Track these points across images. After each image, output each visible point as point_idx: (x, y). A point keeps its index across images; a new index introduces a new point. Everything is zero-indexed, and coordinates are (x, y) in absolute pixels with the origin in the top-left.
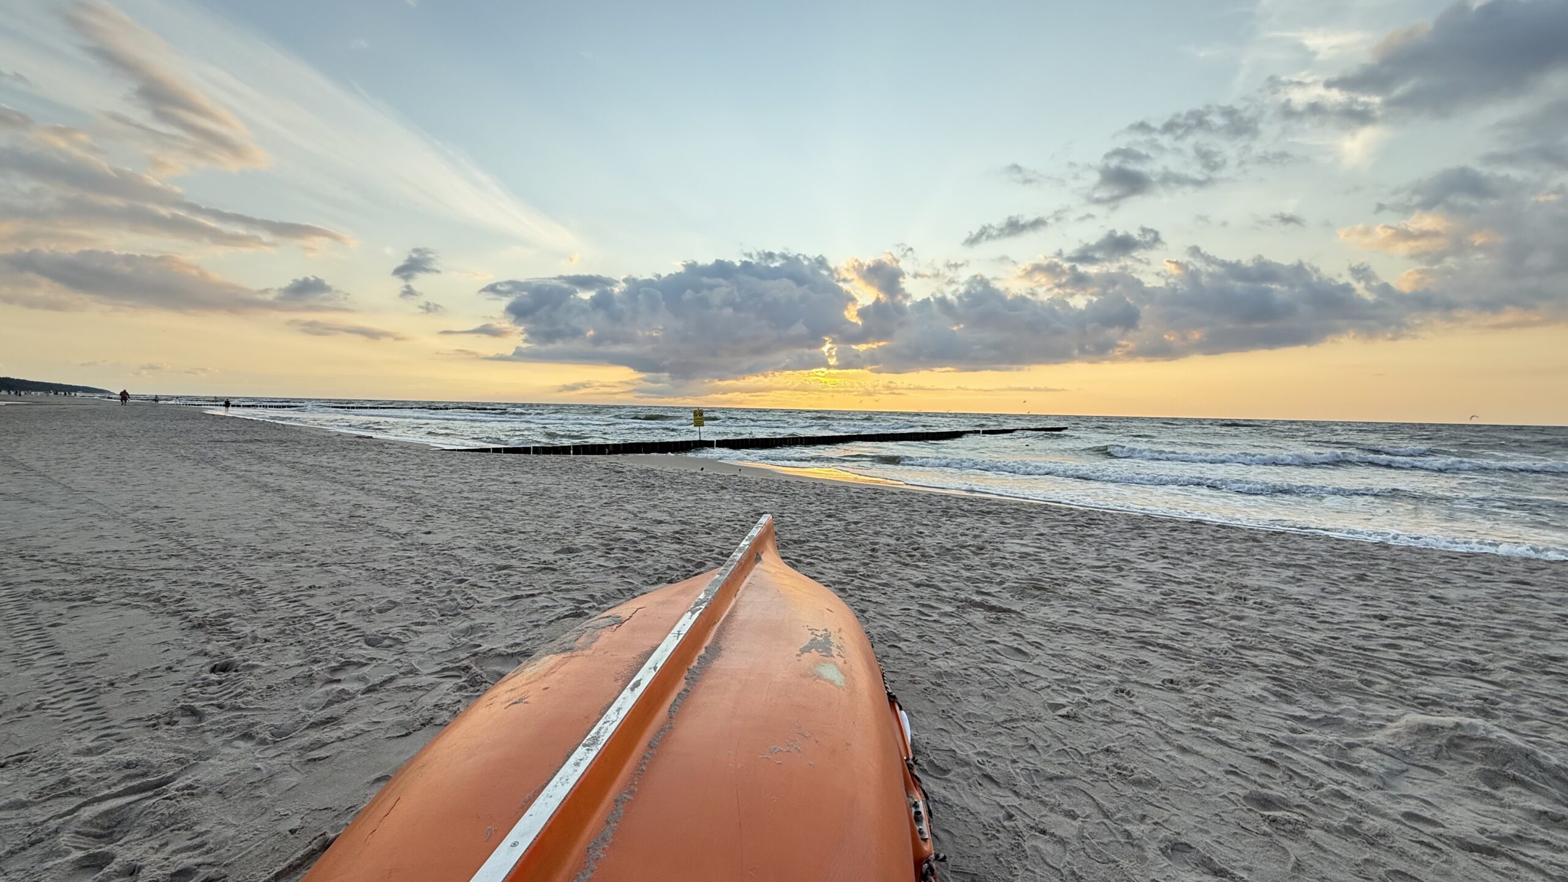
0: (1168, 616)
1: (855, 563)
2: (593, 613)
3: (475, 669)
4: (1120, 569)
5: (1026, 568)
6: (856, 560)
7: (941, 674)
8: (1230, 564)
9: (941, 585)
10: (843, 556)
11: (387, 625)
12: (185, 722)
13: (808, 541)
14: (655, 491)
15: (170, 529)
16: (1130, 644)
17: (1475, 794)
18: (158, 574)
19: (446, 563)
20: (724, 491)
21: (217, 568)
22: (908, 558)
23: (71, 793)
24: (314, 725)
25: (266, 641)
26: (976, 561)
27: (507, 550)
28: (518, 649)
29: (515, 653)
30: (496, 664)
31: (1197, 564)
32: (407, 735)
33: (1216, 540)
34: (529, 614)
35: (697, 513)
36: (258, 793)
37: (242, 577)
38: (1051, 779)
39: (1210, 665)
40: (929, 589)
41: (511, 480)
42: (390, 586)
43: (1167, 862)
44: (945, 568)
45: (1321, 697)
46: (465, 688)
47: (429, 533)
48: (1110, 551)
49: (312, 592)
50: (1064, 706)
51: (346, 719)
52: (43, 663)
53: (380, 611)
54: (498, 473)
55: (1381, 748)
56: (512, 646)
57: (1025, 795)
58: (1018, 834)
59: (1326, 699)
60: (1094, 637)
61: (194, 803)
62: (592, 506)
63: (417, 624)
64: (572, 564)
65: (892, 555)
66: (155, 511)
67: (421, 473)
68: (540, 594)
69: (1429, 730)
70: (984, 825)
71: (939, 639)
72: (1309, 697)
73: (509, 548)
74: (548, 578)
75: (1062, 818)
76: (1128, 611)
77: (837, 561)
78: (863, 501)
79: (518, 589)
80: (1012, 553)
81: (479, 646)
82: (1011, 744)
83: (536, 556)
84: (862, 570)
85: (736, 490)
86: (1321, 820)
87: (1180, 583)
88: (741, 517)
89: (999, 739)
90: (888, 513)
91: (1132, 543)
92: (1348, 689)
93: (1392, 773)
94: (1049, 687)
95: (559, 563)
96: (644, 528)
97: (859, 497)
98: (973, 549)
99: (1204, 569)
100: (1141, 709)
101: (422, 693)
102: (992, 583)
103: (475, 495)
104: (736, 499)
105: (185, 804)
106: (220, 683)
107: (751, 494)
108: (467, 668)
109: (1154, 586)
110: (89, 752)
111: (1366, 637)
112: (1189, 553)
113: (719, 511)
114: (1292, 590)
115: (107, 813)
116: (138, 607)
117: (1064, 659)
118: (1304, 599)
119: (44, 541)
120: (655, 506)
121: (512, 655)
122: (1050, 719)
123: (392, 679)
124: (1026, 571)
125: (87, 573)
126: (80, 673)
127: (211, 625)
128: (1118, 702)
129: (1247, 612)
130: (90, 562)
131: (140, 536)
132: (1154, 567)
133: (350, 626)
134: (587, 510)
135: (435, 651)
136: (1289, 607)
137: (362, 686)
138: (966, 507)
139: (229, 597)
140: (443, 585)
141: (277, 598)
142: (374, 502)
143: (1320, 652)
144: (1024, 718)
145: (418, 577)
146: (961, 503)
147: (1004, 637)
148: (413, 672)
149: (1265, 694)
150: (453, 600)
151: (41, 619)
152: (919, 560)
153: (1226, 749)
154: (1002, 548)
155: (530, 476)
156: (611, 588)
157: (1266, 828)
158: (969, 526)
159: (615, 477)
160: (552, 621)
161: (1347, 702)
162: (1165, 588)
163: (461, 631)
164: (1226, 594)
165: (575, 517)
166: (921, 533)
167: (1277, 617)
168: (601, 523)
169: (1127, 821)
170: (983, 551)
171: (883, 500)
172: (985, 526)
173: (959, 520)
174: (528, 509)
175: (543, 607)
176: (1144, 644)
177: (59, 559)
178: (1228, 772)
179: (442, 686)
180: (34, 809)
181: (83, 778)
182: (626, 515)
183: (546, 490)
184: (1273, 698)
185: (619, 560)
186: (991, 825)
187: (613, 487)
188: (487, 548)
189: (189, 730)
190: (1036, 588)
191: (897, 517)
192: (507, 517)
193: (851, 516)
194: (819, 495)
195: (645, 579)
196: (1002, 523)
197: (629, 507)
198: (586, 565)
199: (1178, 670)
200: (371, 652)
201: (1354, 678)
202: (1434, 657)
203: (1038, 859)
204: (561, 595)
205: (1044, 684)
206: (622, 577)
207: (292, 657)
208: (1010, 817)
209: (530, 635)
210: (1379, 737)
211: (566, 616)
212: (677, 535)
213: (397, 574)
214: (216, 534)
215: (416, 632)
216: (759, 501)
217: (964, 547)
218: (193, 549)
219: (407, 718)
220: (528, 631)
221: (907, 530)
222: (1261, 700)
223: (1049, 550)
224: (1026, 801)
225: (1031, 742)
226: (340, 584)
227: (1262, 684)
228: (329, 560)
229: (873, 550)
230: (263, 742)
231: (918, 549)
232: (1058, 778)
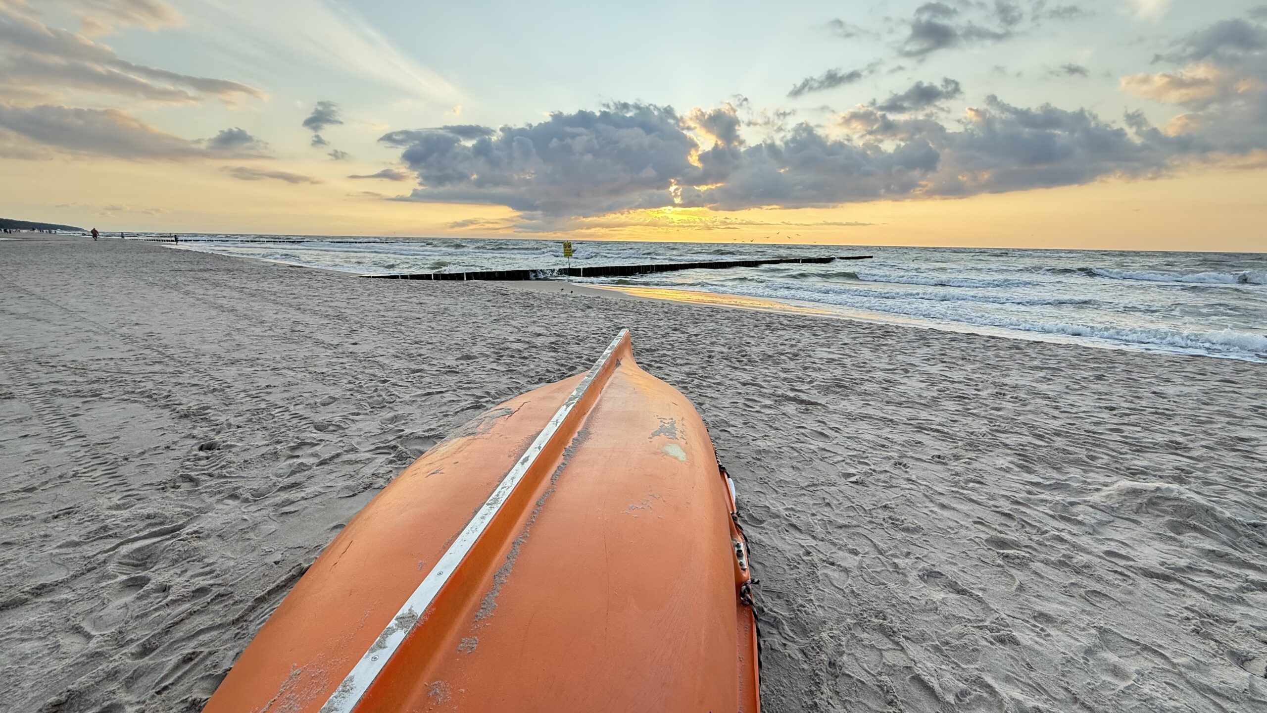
0: (941, 408)
1: (696, 367)
2: (489, 405)
3: (401, 448)
4: (906, 371)
5: (831, 371)
6: (696, 364)
7: (760, 451)
8: (995, 367)
9: (763, 384)
10: (685, 361)
11: (331, 415)
12: (185, 486)
13: (658, 350)
14: (534, 310)
15: (150, 342)
16: (910, 428)
17: (1161, 537)
18: (148, 376)
19: (371, 368)
20: (590, 310)
21: (192, 372)
22: (738, 363)
23: (111, 536)
24: (283, 489)
25: (238, 427)
26: (791, 365)
27: (419, 358)
28: (433, 433)
29: (431, 436)
30: (416, 444)
31: (969, 367)
32: (354, 495)
33: (986, 348)
34: (439, 407)
35: (568, 328)
36: (247, 536)
37: (213, 378)
38: (840, 527)
39: (970, 445)
40: (754, 387)
41: (417, 302)
42: (330, 385)
43: (923, 584)
44: (766, 371)
45: (1054, 468)
46: (395, 461)
47: (355, 344)
48: (901, 358)
49: (269, 390)
50: (854, 475)
51: (306, 484)
52: (72, 444)
53: (324, 405)
54: (407, 296)
55: (1096, 506)
56: (428, 431)
57: (820, 538)
58: (814, 565)
59: (1058, 470)
60: (881, 424)
61: (202, 543)
62: (484, 322)
63: (353, 414)
64: (470, 368)
65: (725, 361)
66: (137, 327)
67: (345, 296)
68: (447, 391)
69: (1135, 492)
70: (788, 559)
71: (760, 425)
72: (1044, 468)
73: (420, 355)
74: (452, 379)
75: (847, 555)
76: (910, 403)
77: (681, 365)
78: (703, 318)
79: (430, 387)
80: (820, 358)
81: (403, 430)
82: (812, 502)
83: (442, 362)
84: (700, 372)
85: (600, 309)
86: (1042, 556)
87: (953, 382)
88: (604, 331)
89: (802, 499)
90: (722, 327)
91: (918, 351)
92: (1078, 462)
93: (1101, 524)
94: (843, 461)
95: (461, 367)
96: (527, 340)
97: (699, 315)
98: (790, 356)
99: (974, 371)
100: (914, 477)
101: (363, 465)
102: (803, 382)
103: (390, 314)
104: (600, 316)
105: (195, 544)
106: (207, 458)
107: (612, 312)
108: (394, 448)
109: (933, 385)
110: (118, 507)
111: (1096, 424)
112: (963, 359)
113: (586, 326)
114: (1043, 387)
115: (139, 550)
116: (136, 402)
117: (857, 440)
118: (1051, 394)
119: (54, 351)
120: (534, 322)
121: (429, 437)
122: (844, 485)
123: (338, 455)
124: (831, 373)
125: (92, 376)
126: (101, 451)
127: (194, 415)
128: (897, 472)
129: (1005, 404)
130: (93, 368)
131: (129, 347)
132: (934, 370)
133: (301, 416)
134: (480, 325)
135: (369, 435)
136: (1038, 401)
137: (316, 461)
138: (785, 322)
139: (205, 394)
140: (370, 384)
141: (242, 395)
142: (308, 319)
143: (1058, 435)
144: (823, 484)
145: (350, 378)
146: (782, 319)
147: (810, 424)
148: (354, 450)
149: (1011, 466)
150: (379, 396)
151: (63, 411)
152: (746, 365)
153: (976, 506)
154: (813, 355)
155: (433, 298)
156: (502, 387)
157: (999, 561)
158: (787, 337)
159: (501, 299)
160: (458, 412)
161: (1075, 472)
162: (941, 386)
163: (388, 420)
164: (989, 391)
165: (471, 331)
166: (749, 343)
167: (1028, 408)
168: (492, 335)
169: (897, 557)
170: (797, 358)
171: (719, 316)
172: (800, 338)
173: (780, 333)
174: (433, 324)
175: (450, 401)
176: (920, 429)
177: (68, 364)
178: (975, 522)
179: (377, 461)
180: (85, 547)
181: (117, 526)
182: (512, 329)
183: (445, 309)
184: (1017, 469)
185: (508, 365)
186: (793, 559)
187: (500, 307)
188: (402, 356)
189: (189, 492)
190: (839, 387)
191: (729, 330)
192: (417, 331)
193: (693, 330)
194: (667, 313)
195: (529, 379)
196: (814, 335)
197: (512, 322)
198: (482, 369)
199: (945, 449)
200: (320, 435)
201: (1082, 454)
202: (1148, 438)
203: (827, 582)
204: (463, 392)
205: (840, 458)
206: (511, 378)
207: (259, 439)
208: (808, 553)
209: (441, 422)
210: (1095, 498)
211: (468, 408)
212: (553, 345)
213: (334, 376)
214: (188, 345)
215: (353, 420)
216: (618, 318)
217: (783, 354)
218: (170, 357)
219: (353, 484)
220: (440, 420)
221: (737, 341)
222: (1007, 470)
223: (850, 356)
224: (821, 543)
225: (827, 501)
226: (290, 384)
227: (1010, 458)
228: (279, 366)
229: (710, 357)
230: (246, 500)
231: (746, 355)
232: (846, 526)
